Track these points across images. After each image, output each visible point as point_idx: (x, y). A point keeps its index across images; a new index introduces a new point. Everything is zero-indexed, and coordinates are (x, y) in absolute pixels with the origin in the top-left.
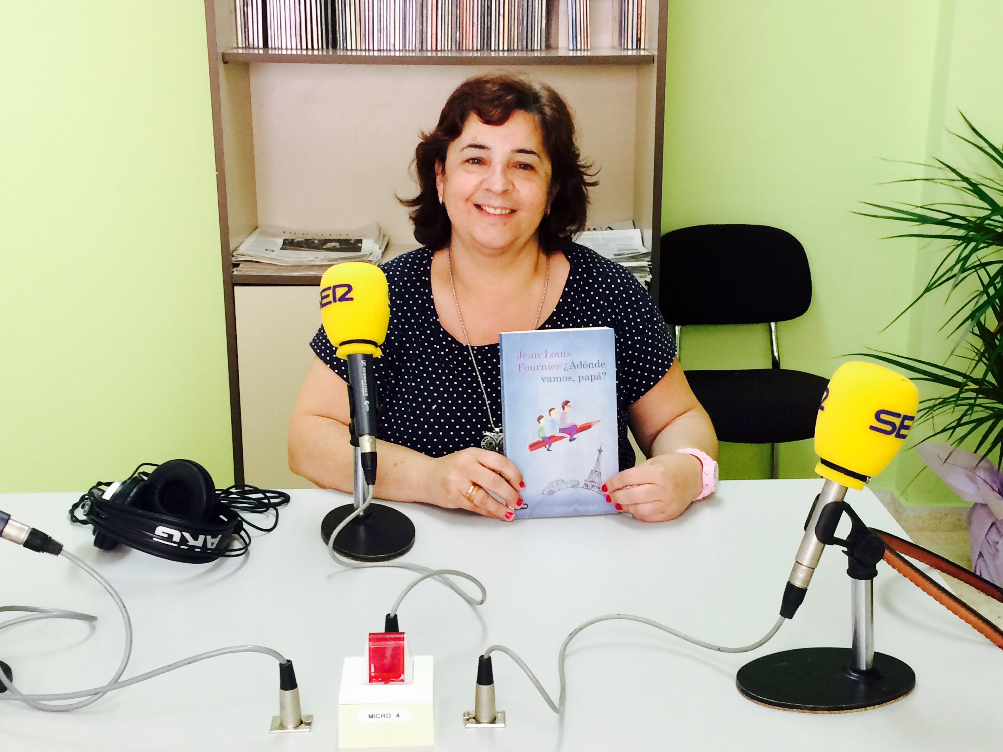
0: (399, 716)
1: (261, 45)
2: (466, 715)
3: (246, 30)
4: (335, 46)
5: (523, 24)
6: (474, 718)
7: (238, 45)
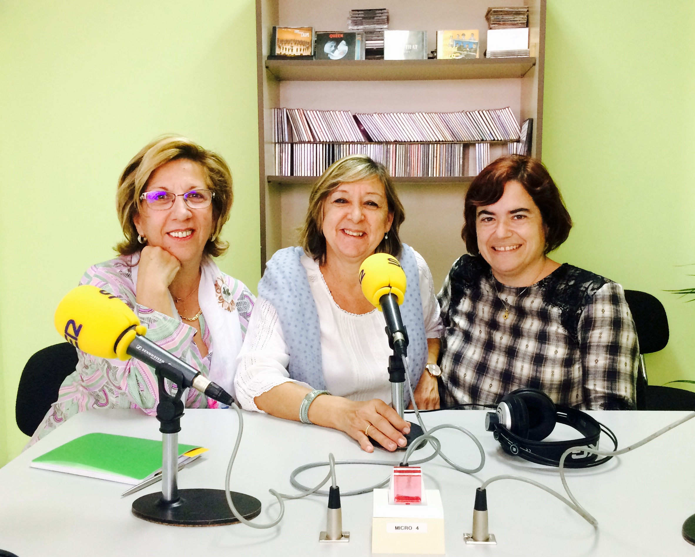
0: (418, 529)
1: (289, 175)
2: (466, 535)
3: (281, 167)
5: (448, 162)
6: (472, 538)
7: (276, 175)
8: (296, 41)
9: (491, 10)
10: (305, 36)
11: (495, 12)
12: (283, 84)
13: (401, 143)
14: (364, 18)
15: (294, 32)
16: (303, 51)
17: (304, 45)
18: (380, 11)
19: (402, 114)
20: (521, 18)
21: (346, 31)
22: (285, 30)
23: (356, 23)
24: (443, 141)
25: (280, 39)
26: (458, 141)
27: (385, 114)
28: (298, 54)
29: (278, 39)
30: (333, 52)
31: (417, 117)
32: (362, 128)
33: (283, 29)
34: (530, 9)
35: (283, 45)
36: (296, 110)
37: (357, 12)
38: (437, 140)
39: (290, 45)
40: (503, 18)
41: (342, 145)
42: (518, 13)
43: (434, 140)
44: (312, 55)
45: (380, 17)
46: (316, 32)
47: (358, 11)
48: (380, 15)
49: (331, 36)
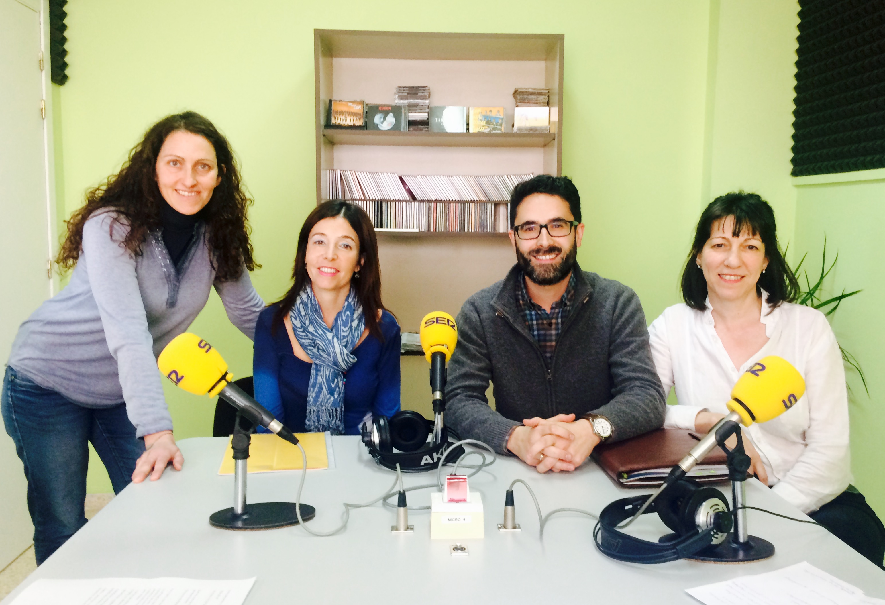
0: (465, 520)
2: (498, 525)
4: (382, 228)
5: (482, 218)
6: (503, 527)
8: (349, 113)
9: (517, 90)
10: (358, 108)
11: (520, 92)
12: (336, 148)
13: (441, 201)
14: (408, 93)
15: (347, 105)
16: (356, 121)
17: (356, 117)
18: (423, 88)
19: (441, 176)
20: (543, 98)
21: (393, 104)
22: (340, 102)
23: (401, 98)
24: (477, 200)
25: (335, 110)
26: (490, 200)
27: (427, 177)
28: (351, 124)
29: (333, 110)
30: (382, 123)
31: (455, 179)
32: (407, 188)
33: (338, 102)
34: (550, 91)
35: (338, 115)
36: (349, 172)
37: (403, 89)
38: (473, 199)
39: (344, 116)
40: (527, 98)
41: (389, 203)
42: (540, 94)
43: (470, 200)
44: (364, 125)
45: (423, 93)
46: (367, 105)
47: (404, 87)
48: (423, 91)
49: (380, 109)
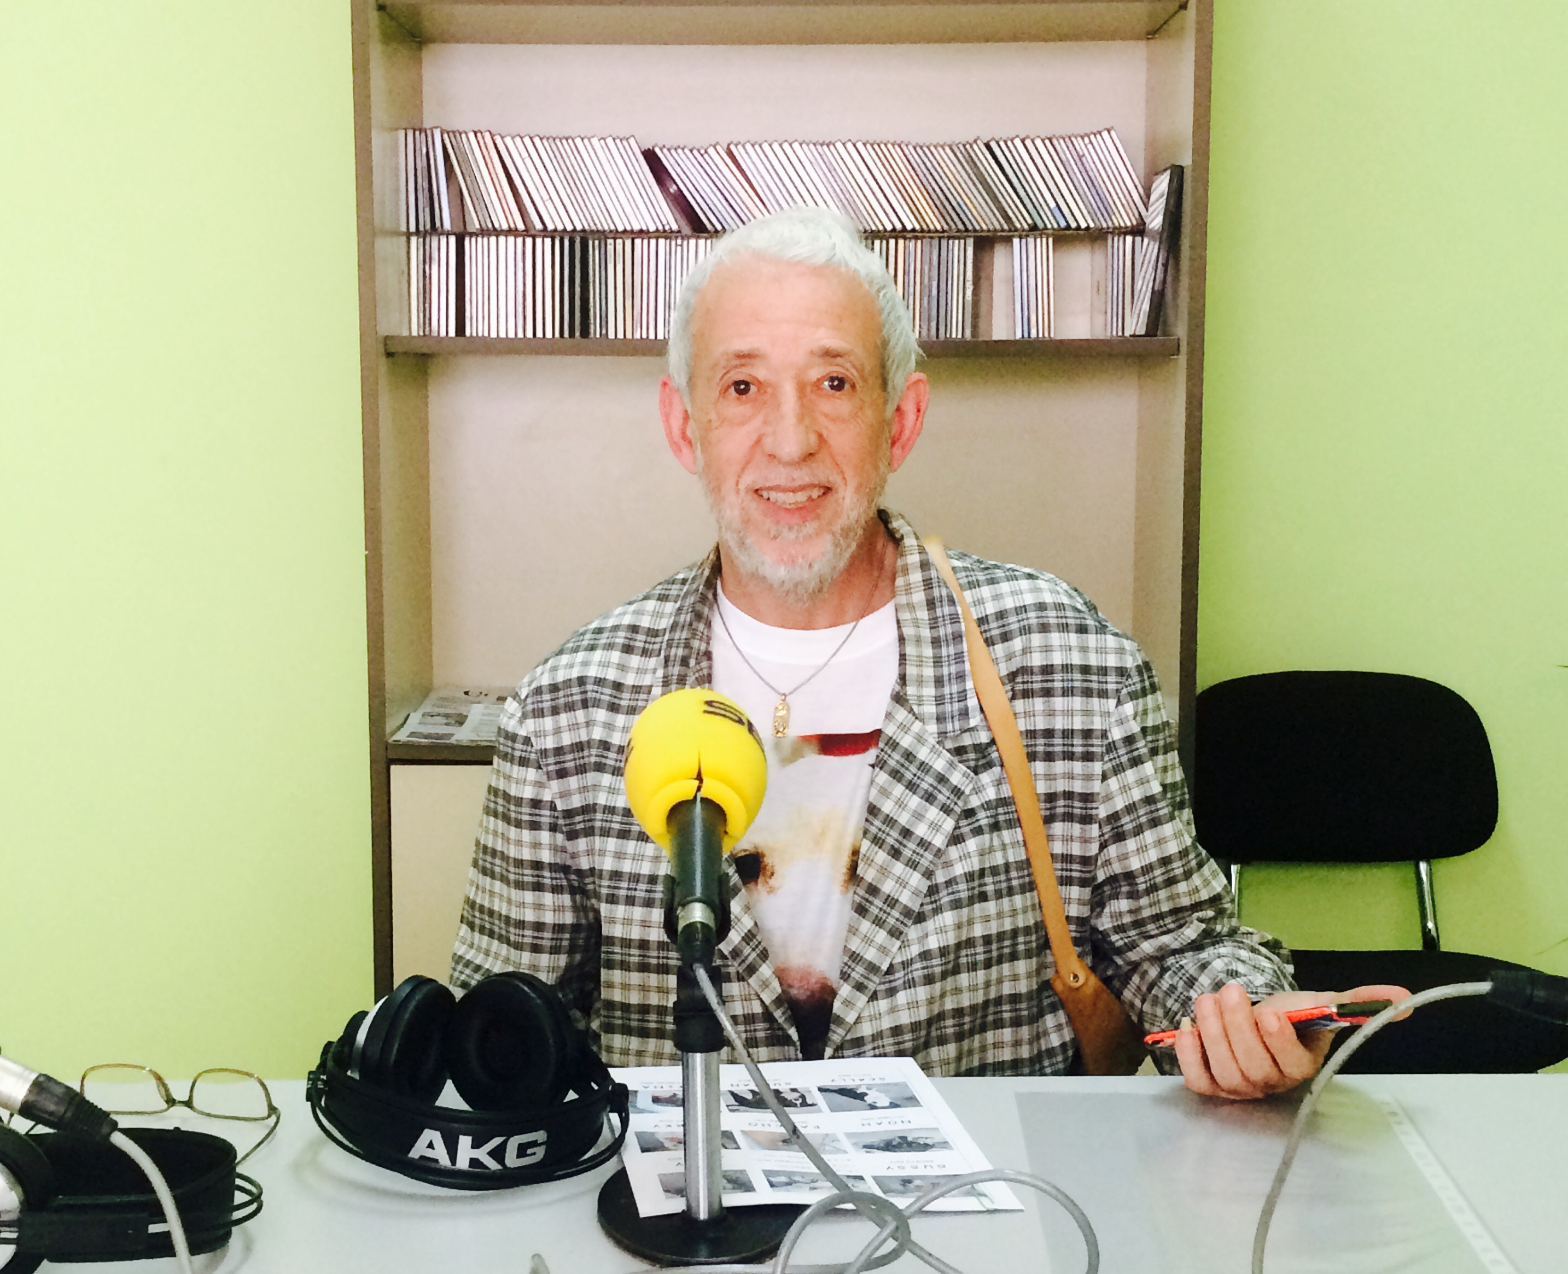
1: (452, 333)
3: (427, 305)
4: (585, 333)
5: (930, 291)
7: (410, 332)
12: (430, 54)
24: (914, 230)
26: (958, 231)
27: (748, 147)
31: (842, 156)
32: (673, 189)
36: (471, 135)
38: (899, 226)
41: (610, 241)
43: (889, 227)
